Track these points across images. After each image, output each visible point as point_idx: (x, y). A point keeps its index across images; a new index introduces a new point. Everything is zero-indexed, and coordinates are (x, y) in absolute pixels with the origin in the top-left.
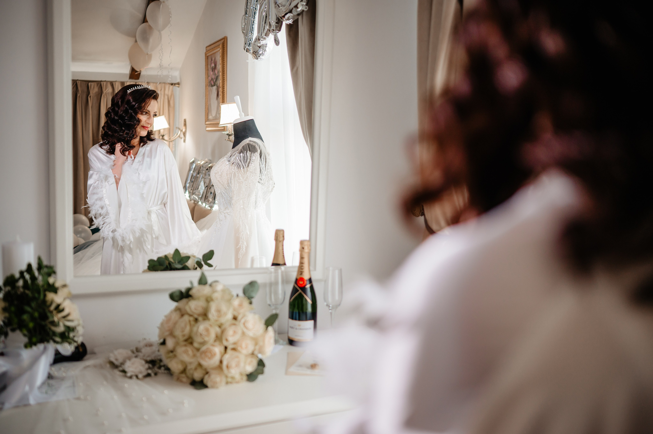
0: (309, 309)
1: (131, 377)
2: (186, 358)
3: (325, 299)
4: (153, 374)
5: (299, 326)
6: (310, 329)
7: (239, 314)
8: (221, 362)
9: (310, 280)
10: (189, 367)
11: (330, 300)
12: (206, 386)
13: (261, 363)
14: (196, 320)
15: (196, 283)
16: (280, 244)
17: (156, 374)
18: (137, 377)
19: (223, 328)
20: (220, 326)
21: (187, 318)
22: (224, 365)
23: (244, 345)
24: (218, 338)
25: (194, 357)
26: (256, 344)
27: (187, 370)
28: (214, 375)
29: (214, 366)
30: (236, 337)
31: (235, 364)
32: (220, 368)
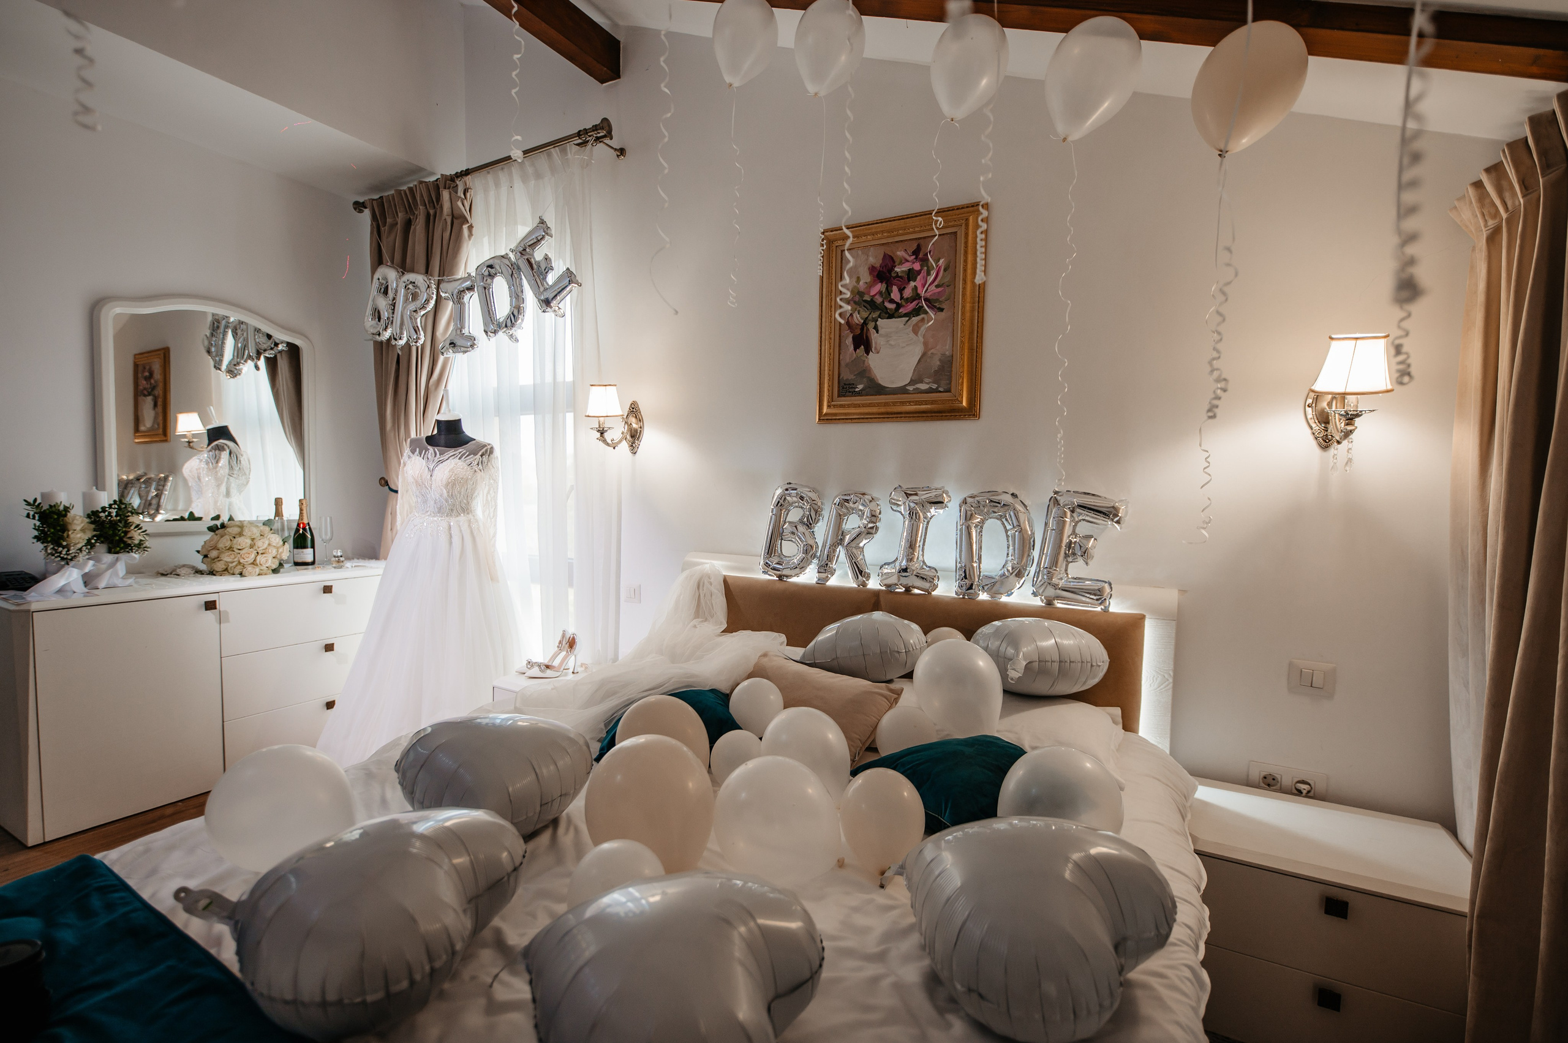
0: (309, 542)
2: (229, 559)
3: (320, 537)
5: (302, 551)
6: (310, 554)
8: (255, 561)
9: (309, 526)
11: (323, 535)
12: (244, 576)
19: (255, 541)
20: (253, 540)
21: (227, 537)
22: (258, 562)
23: (270, 551)
24: (251, 547)
25: (235, 558)
26: (278, 551)
27: (229, 569)
28: (250, 568)
29: (249, 563)
30: (266, 546)
31: (265, 561)
32: (254, 563)
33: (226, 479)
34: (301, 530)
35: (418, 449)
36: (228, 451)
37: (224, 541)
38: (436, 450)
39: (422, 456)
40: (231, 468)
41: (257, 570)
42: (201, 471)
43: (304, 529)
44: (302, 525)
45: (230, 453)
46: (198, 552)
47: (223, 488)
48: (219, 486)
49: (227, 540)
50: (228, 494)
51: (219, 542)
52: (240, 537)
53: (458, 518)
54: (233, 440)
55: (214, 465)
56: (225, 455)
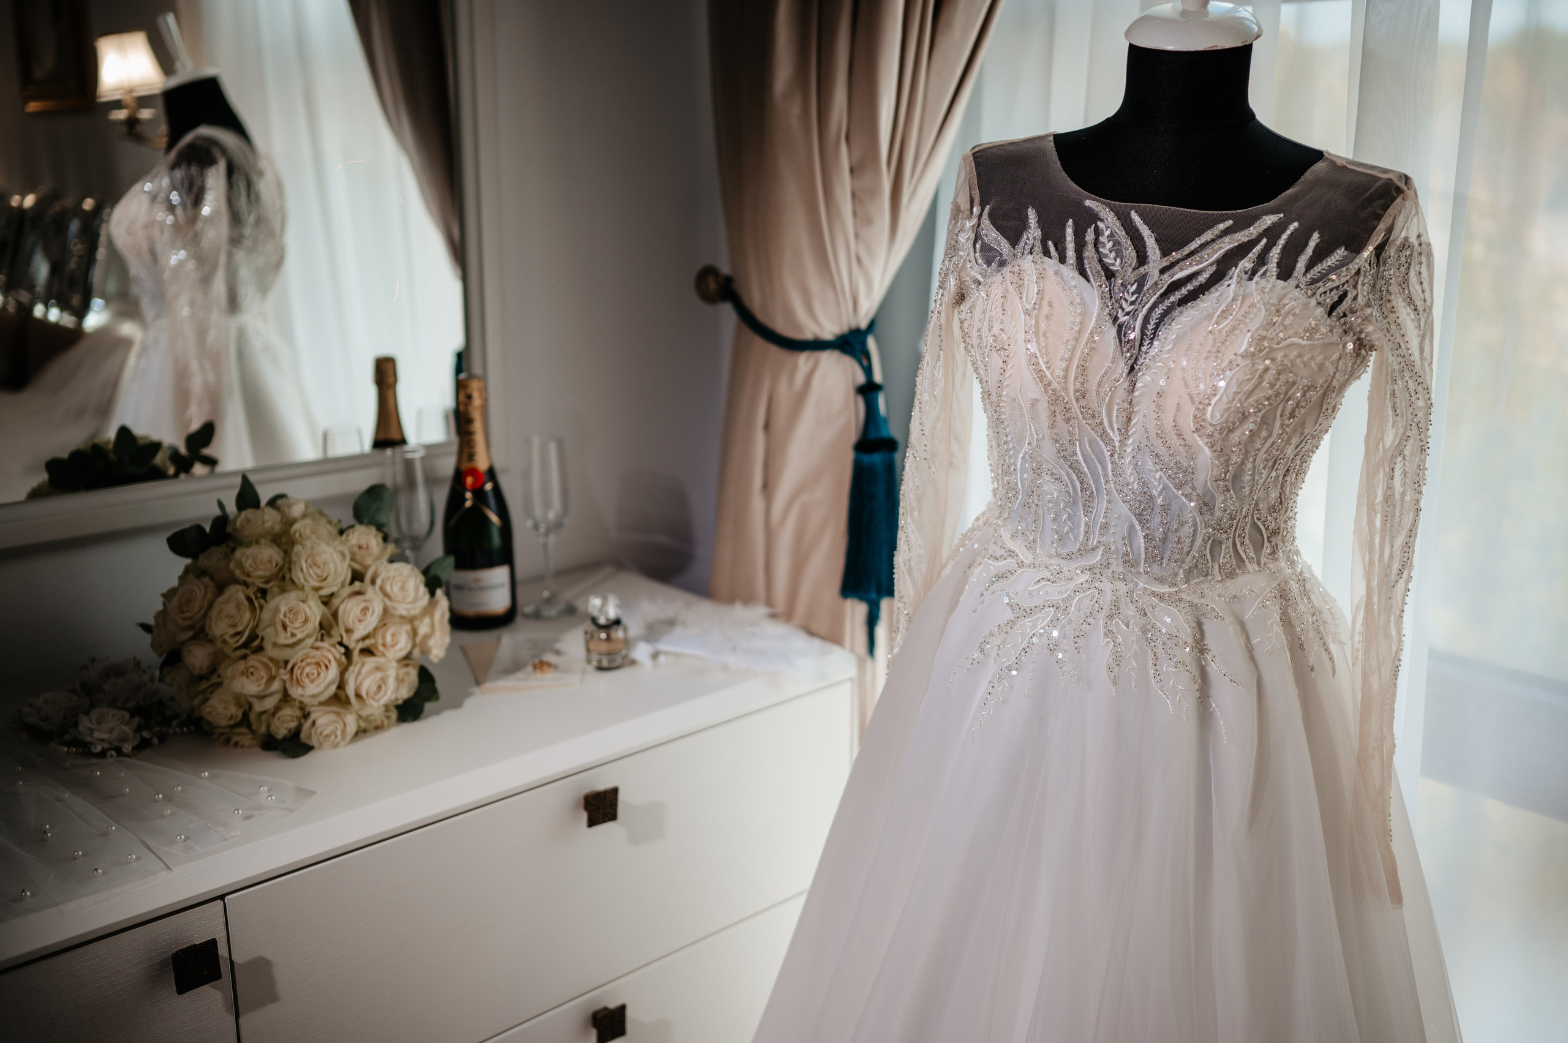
0: (496, 540)
1: (102, 754)
2: (250, 687)
3: (528, 511)
4: (155, 741)
5: (477, 580)
6: (501, 585)
7: (367, 568)
8: (341, 686)
9: (491, 473)
10: (258, 707)
11: (538, 512)
12: (307, 749)
13: (425, 676)
14: (263, 593)
15: (231, 508)
16: (390, 394)
17: (162, 739)
18: (119, 752)
19: (335, 602)
20: (326, 601)
21: (236, 593)
22: (350, 691)
23: (389, 639)
24: (325, 629)
25: (272, 679)
26: (414, 633)
27: (253, 717)
28: (324, 720)
29: (324, 697)
30: (372, 620)
31: (374, 688)
32: (339, 699)
33: (223, 258)
34: (468, 495)
35: (1032, 215)
36: (222, 166)
37: (230, 608)
38: (1135, 217)
39: (1071, 253)
40: (236, 219)
41: (352, 723)
42: (156, 232)
43: (479, 493)
44: (469, 480)
45: (231, 170)
46: (146, 628)
47: (219, 287)
48: (206, 280)
49: (238, 607)
50: (233, 303)
51: (214, 613)
52: (283, 590)
53: (1234, 586)
54: (233, 123)
55: (190, 212)
56: (215, 180)
